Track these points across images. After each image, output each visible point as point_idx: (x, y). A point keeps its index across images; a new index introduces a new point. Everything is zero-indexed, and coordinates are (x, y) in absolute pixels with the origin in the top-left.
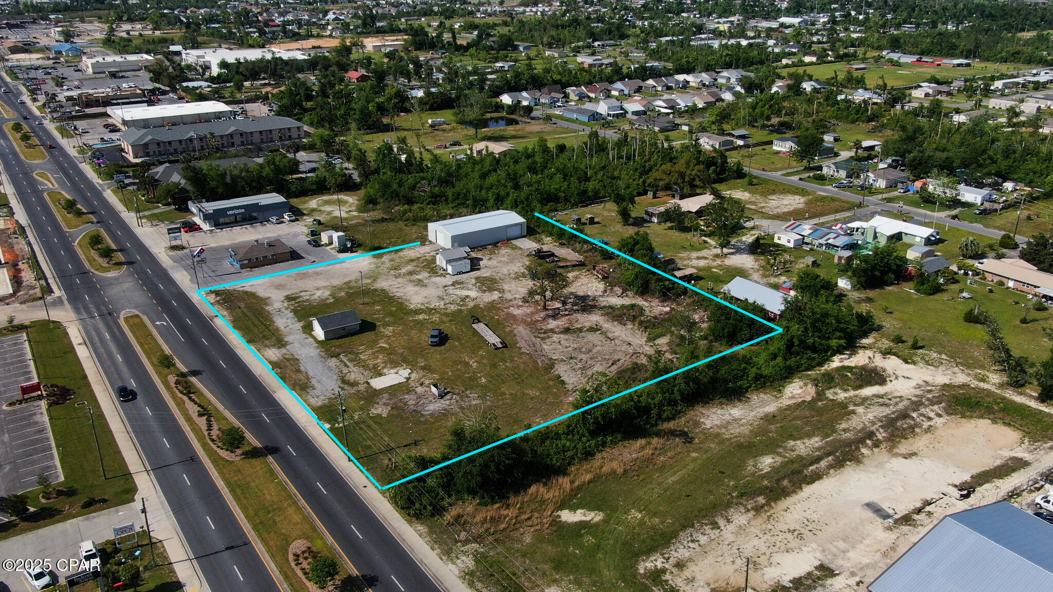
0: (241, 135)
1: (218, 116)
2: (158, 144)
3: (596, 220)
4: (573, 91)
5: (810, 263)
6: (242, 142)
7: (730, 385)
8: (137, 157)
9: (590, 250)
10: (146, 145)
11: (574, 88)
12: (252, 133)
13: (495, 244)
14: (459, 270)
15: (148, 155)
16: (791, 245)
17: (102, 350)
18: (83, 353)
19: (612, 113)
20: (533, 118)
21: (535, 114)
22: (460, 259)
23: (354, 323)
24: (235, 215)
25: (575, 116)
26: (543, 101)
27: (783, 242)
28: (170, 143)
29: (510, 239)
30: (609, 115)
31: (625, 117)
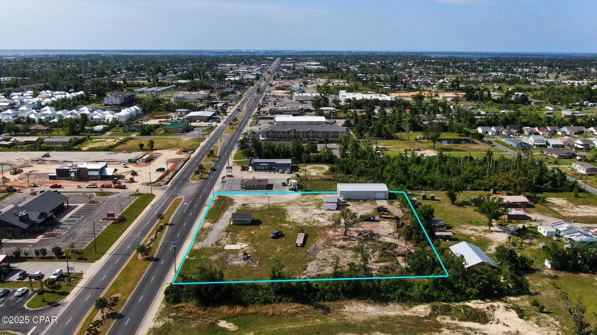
0: (313, 132)
1: (318, 123)
2: (274, 132)
3: (436, 198)
4: (527, 129)
5: (541, 247)
6: (313, 136)
7: (383, 294)
8: (263, 137)
9: (409, 213)
10: (268, 132)
11: (529, 128)
12: (318, 132)
13: (365, 201)
14: (329, 208)
15: (268, 137)
16: (545, 235)
17: (155, 209)
18: (148, 207)
19: (536, 144)
20: (483, 142)
21: (485, 139)
22: (333, 203)
23: (249, 220)
24: (265, 166)
25: (511, 143)
26: (503, 133)
27: (541, 232)
28: (279, 132)
29: (375, 199)
30: (534, 145)
31: (546, 147)
